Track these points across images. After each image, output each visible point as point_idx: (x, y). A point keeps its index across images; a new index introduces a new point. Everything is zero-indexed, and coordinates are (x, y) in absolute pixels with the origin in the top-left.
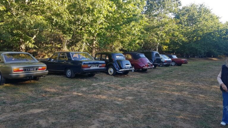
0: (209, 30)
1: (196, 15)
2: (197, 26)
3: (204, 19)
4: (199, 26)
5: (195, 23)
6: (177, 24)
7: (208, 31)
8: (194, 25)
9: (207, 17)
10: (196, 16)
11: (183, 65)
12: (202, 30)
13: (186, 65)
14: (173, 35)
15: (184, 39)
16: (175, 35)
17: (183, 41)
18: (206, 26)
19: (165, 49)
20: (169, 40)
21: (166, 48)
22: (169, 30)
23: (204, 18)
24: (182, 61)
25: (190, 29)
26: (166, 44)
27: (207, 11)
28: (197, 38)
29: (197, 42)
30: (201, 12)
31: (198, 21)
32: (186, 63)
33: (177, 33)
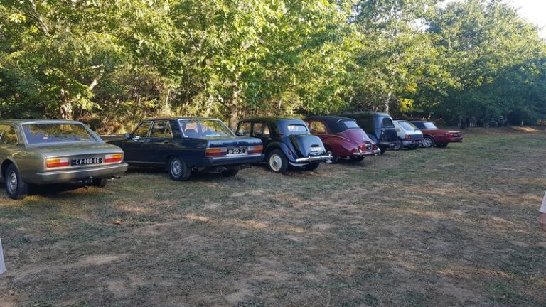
0: (514, 60)
1: (481, 23)
2: (484, 48)
3: (501, 33)
4: (488, 49)
5: (480, 42)
6: (434, 45)
7: (511, 62)
8: (477, 48)
9: (507, 27)
10: (480, 26)
11: (450, 145)
12: (497, 60)
13: (458, 144)
14: (425, 73)
15: (451, 82)
16: (432, 73)
17: (450, 88)
18: (506, 49)
19: (405, 106)
20: (416, 85)
21: (408, 105)
22: (416, 63)
23: (501, 30)
24: (449, 136)
25: (467, 57)
26: (408, 95)
27: (507, 13)
28: (485, 80)
29: (484, 88)
30: (493, 16)
31: (486, 38)
32: (458, 140)
33: (435, 68)
